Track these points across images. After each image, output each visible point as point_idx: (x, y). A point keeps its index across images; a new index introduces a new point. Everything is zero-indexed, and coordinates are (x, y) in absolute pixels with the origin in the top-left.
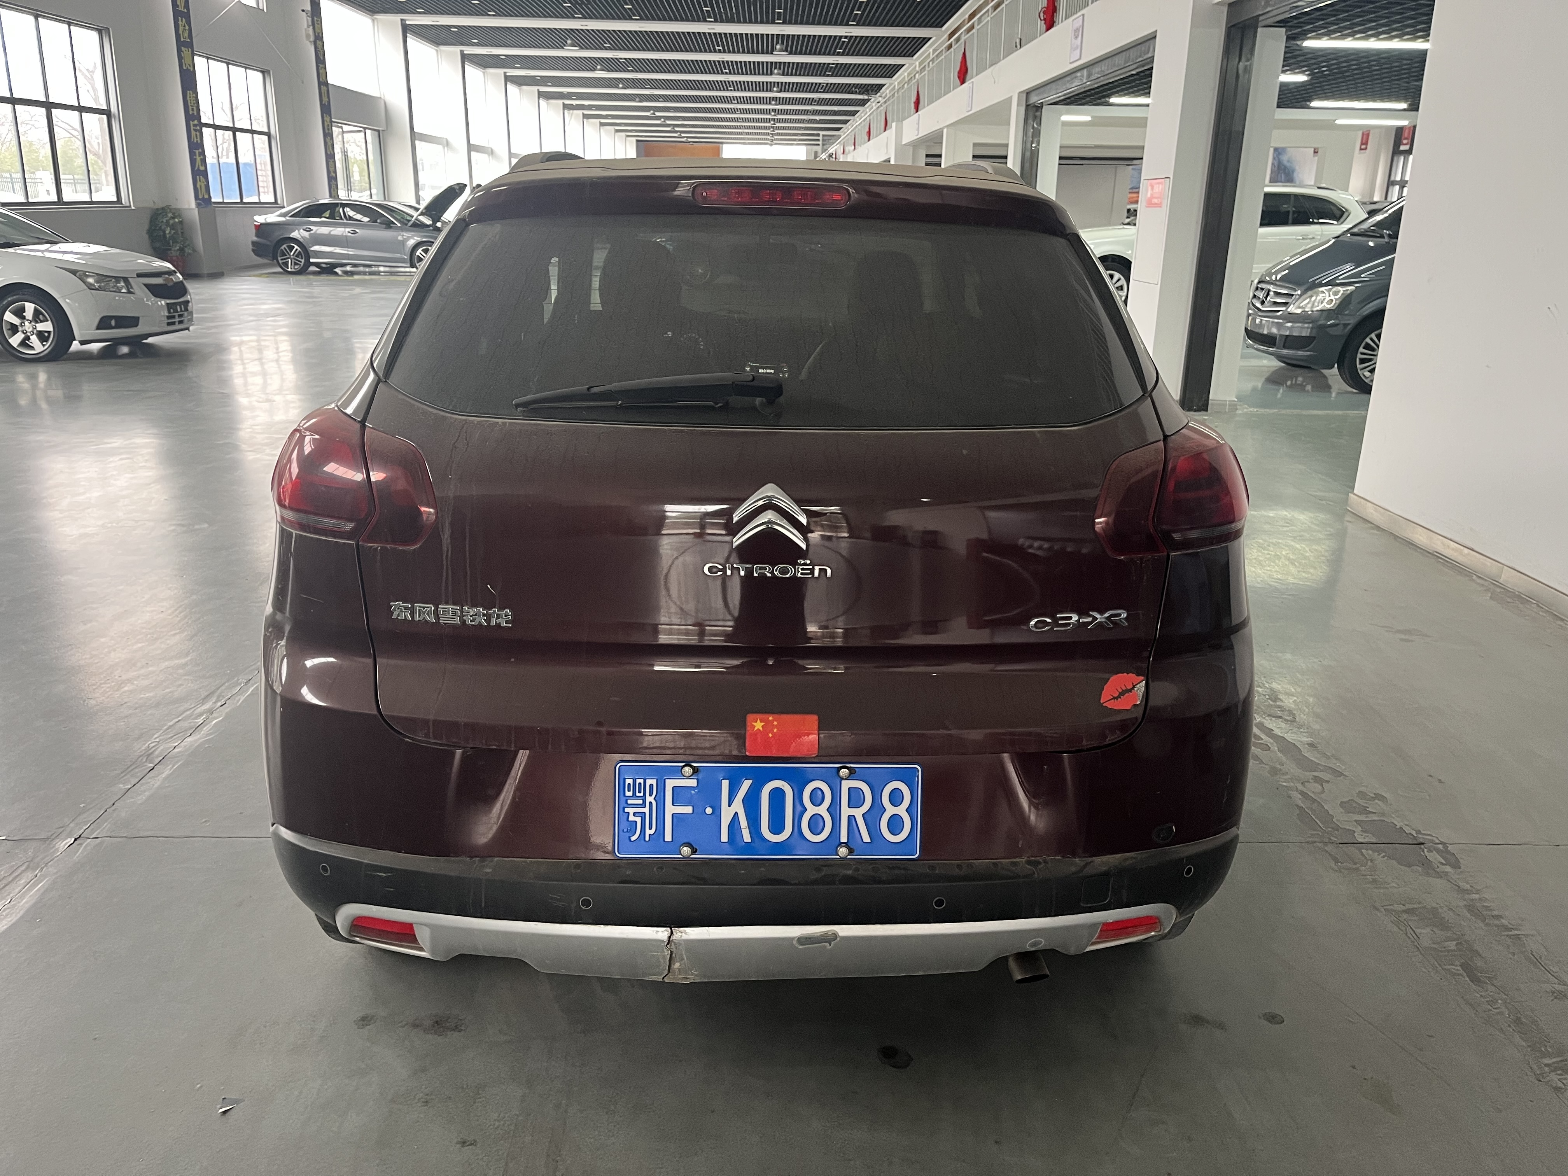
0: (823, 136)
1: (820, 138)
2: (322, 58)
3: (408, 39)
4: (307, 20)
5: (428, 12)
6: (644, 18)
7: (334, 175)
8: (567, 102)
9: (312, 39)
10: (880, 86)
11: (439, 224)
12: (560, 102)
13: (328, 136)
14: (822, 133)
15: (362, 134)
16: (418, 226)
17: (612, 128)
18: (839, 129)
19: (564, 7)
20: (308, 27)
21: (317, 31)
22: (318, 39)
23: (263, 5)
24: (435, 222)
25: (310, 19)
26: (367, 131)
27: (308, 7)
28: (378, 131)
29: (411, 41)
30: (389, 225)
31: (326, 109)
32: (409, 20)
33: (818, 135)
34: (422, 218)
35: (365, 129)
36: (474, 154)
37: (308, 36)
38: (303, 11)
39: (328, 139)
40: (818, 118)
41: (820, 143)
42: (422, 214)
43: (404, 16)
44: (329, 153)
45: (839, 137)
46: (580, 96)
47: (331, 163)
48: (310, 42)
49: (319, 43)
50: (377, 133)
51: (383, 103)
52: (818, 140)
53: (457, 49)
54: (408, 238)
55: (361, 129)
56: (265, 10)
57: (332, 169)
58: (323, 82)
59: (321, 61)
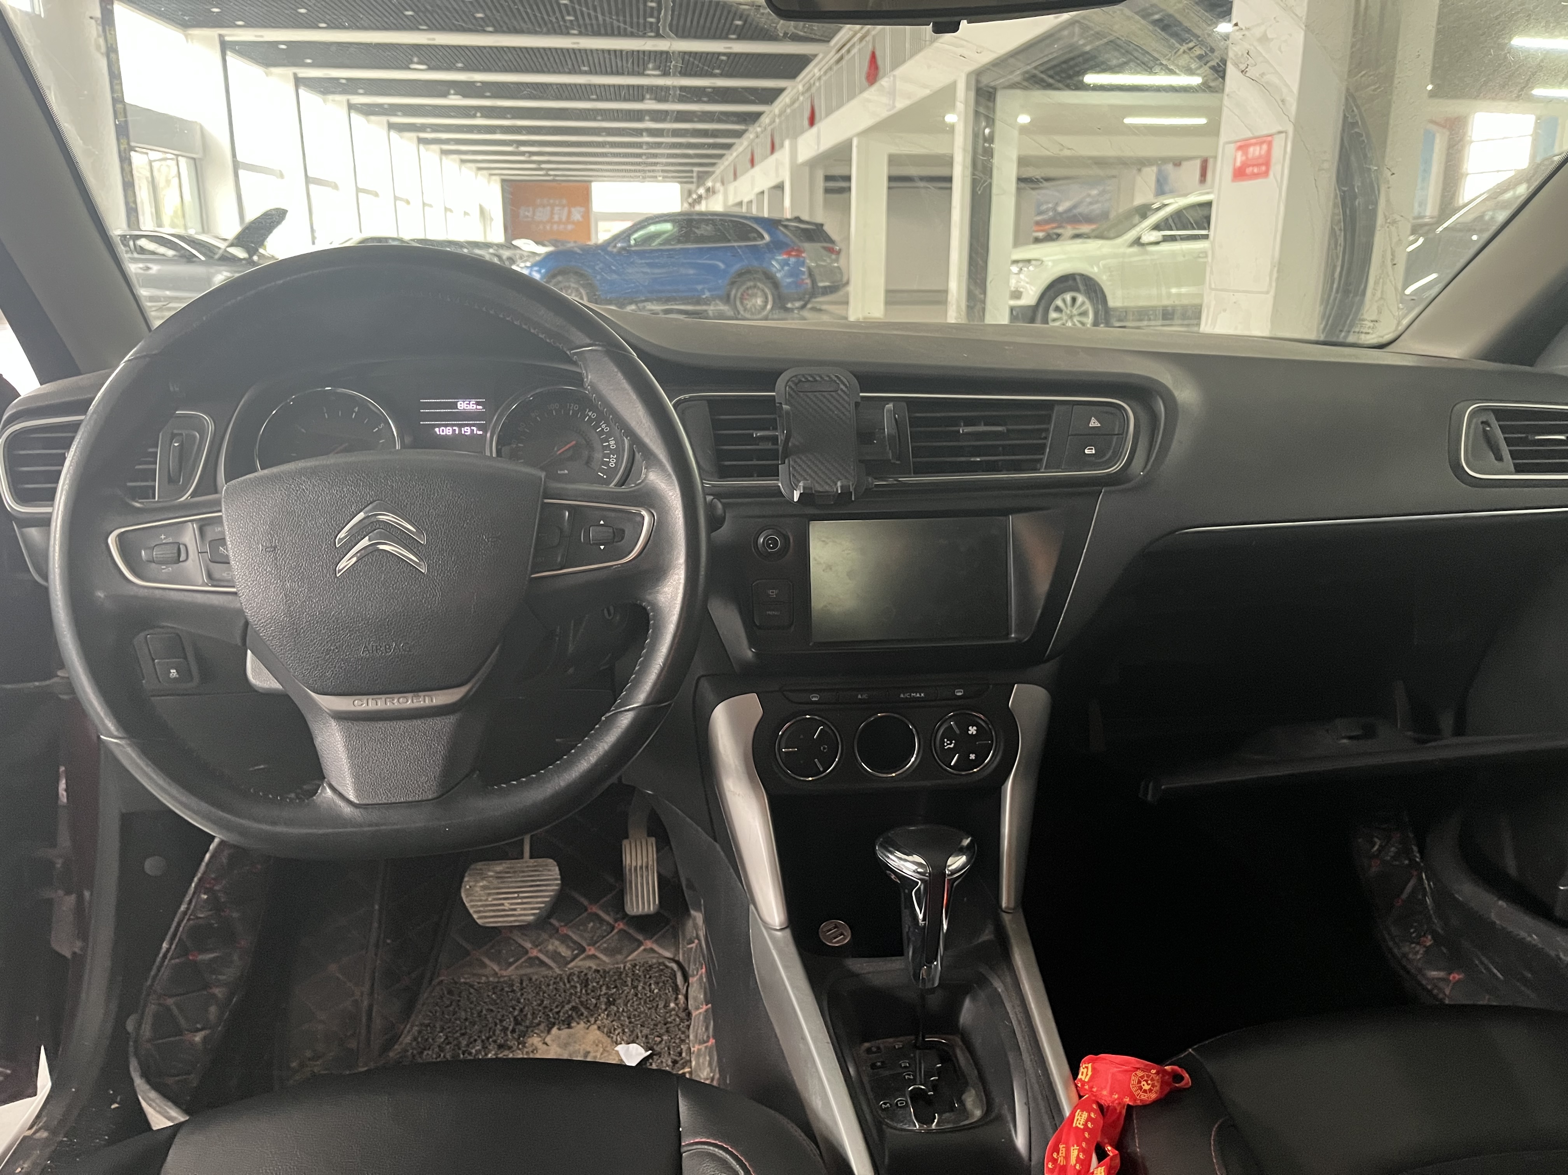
0: (699, 172)
1: (695, 175)
2: (116, 72)
3: (228, 58)
4: (97, 29)
5: (249, 25)
6: (499, 30)
7: (134, 206)
8: (423, 135)
9: (103, 49)
10: (758, 115)
11: (255, 258)
12: (413, 135)
13: (125, 161)
14: (696, 169)
15: (174, 162)
16: (228, 260)
17: (473, 166)
18: (713, 164)
19: (406, 16)
20: (99, 36)
21: (110, 41)
22: (111, 51)
23: (40, 10)
24: (251, 256)
25: (100, 28)
26: (180, 158)
27: (98, 14)
28: (194, 159)
29: (231, 57)
30: (190, 259)
31: (122, 131)
32: (229, 35)
33: (692, 171)
34: (232, 250)
35: (177, 155)
36: (312, 187)
37: (98, 47)
38: (91, 18)
39: (126, 166)
40: (691, 152)
41: (695, 180)
42: (232, 245)
43: (223, 31)
44: (126, 180)
45: (713, 172)
46: (436, 128)
47: (130, 193)
48: (102, 54)
49: (112, 55)
50: (192, 162)
51: (198, 127)
52: (692, 177)
53: (289, 71)
54: (214, 274)
55: (172, 156)
56: (43, 16)
57: (131, 200)
58: (118, 100)
59: (115, 76)
